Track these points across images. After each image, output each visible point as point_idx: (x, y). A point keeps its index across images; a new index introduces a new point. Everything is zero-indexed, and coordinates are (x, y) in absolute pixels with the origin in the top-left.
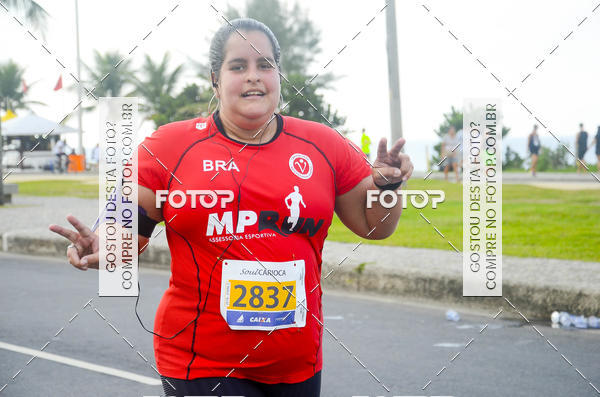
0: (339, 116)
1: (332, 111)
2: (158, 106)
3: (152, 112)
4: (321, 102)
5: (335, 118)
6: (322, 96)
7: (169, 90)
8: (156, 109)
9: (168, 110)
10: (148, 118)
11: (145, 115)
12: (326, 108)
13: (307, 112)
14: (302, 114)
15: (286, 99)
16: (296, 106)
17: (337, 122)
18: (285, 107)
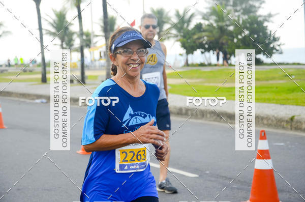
0: (276, 36)
1: (273, 34)
2: (182, 34)
3: (179, 37)
4: (266, 29)
5: (274, 37)
6: (267, 26)
7: (188, 26)
8: (181, 36)
9: (188, 36)
10: (177, 41)
11: (176, 39)
12: (269, 33)
13: (259, 36)
14: (256, 36)
15: (247, 29)
16: (253, 32)
17: (275, 40)
18: (247, 32)
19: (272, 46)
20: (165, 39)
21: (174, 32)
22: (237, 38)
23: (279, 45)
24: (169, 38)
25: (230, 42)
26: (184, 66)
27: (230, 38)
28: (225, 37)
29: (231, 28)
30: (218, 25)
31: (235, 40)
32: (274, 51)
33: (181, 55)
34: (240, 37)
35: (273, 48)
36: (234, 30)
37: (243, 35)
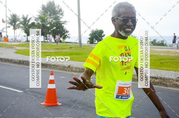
0: (67, 30)
1: (66, 29)
3: (24, 28)
4: (63, 27)
5: (66, 31)
7: (28, 23)
10: (23, 30)
11: (22, 29)
12: (64, 29)
13: (60, 30)
14: (59, 30)
15: (55, 26)
16: (57, 28)
17: (67, 32)
18: (55, 28)
19: (65, 34)
20: (17, 28)
21: (21, 25)
22: (51, 30)
23: (69, 34)
24: (18, 28)
25: (47, 32)
26: (26, 41)
27: (47, 30)
28: (46, 29)
29: (49, 25)
30: (42, 24)
31: (50, 31)
32: (67, 37)
33: (25, 36)
34: (52, 30)
35: (66, 36)
36: (50, 26)
37: (53, 29)
